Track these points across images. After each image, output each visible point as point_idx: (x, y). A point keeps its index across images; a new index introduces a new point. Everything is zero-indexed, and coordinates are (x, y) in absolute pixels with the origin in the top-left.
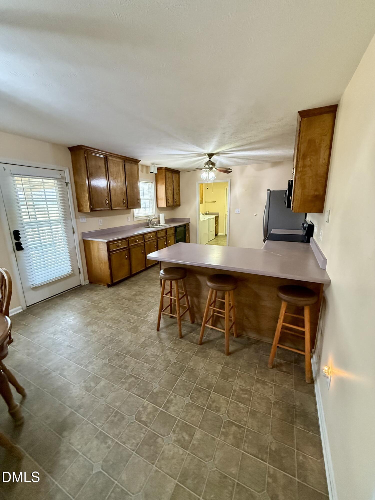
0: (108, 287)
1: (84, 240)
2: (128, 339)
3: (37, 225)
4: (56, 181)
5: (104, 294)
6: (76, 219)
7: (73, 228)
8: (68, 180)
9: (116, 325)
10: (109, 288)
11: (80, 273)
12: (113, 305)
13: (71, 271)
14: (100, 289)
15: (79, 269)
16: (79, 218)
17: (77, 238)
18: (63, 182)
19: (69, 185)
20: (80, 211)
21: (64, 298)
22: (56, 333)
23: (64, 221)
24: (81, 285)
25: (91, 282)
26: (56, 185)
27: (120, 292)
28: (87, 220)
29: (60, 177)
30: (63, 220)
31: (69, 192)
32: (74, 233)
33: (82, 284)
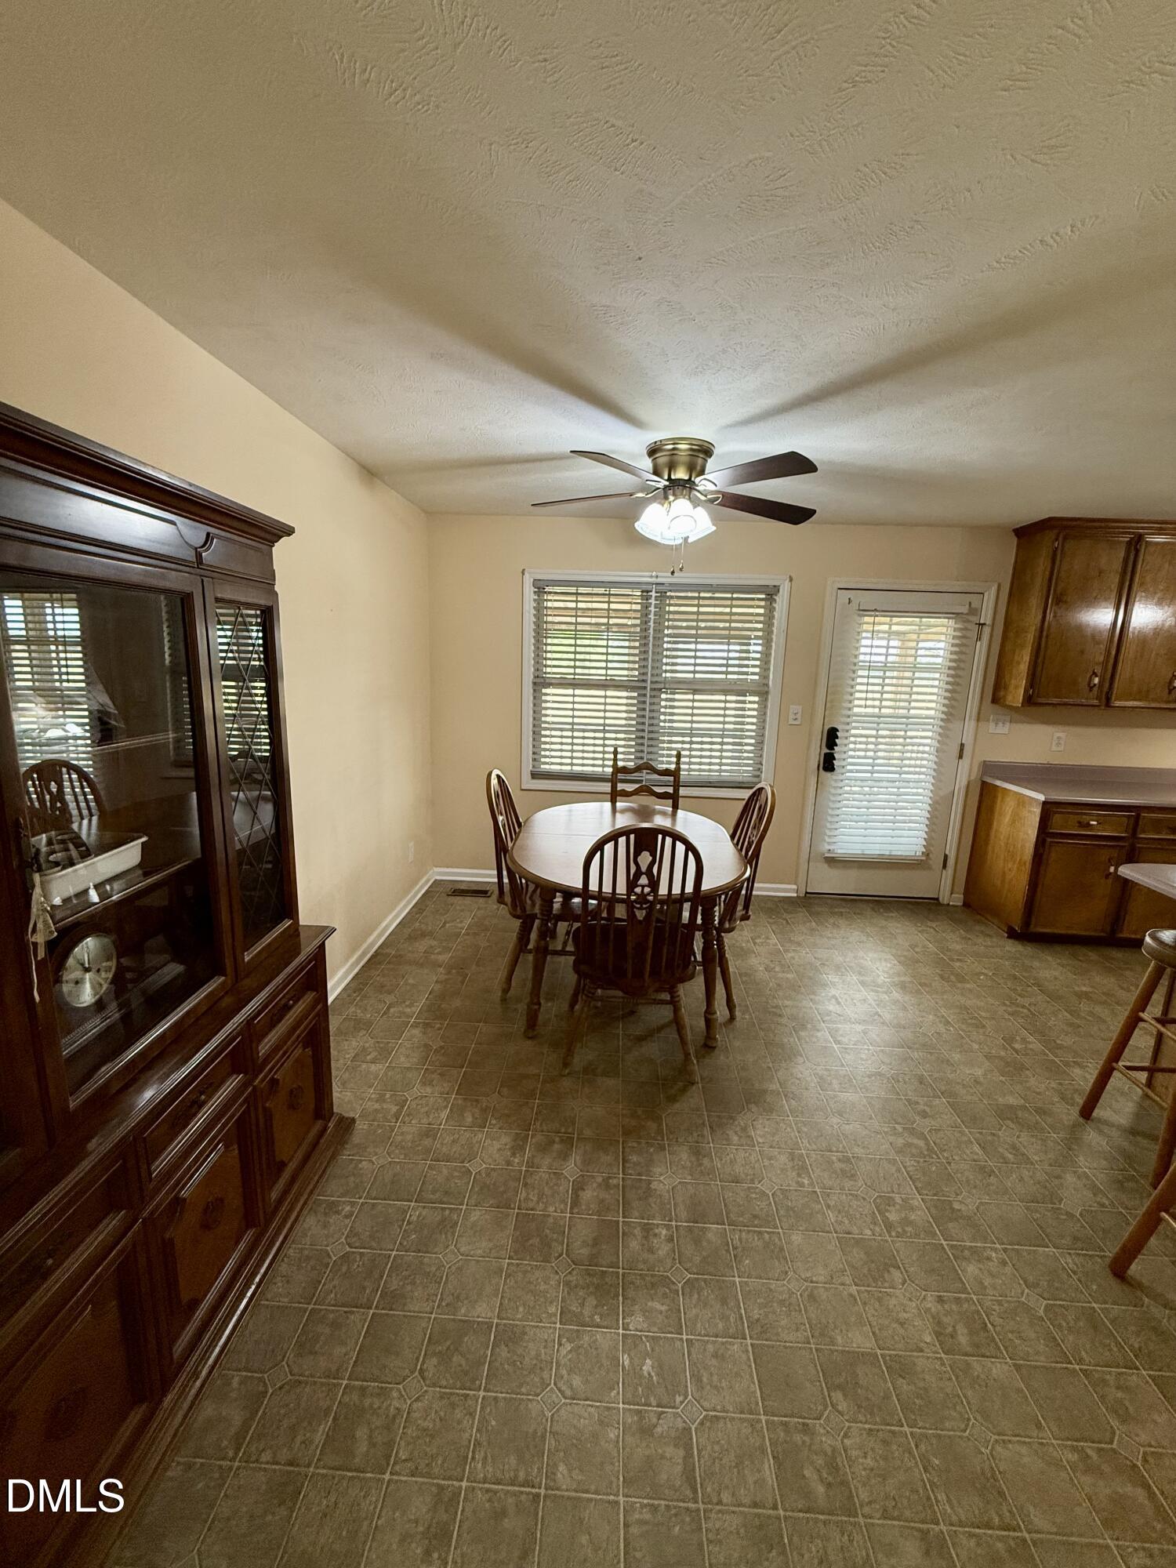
0: (1008, 937)
1: (984, 783)
2: (970, 1072)
3: (878, 724)
4: (951, 622)
5: (986, 947)
6: (978, 720)
7: (962, 745)
8: (986, 617)
9: (964, 1027)
10: (1010, 941)
11: (945, 866)
12: (989, 983)
13: (923, 853)
14: (982, 932)
15: (946, 857)
16: (988, 720)
17: (965, 773)
18: (971, 622)
19: (987, 630)
20: (995, 700)
21: (881, 910)
22: (827, 963)
23: (942, 724)
24: (937, 899)
25: (966, 904)
26: (951, 631)
27: (1036, 964)
28: (1009, 729)
29: (965, 610)
30: (942, 720)
31: (981, 648)
32: (961, 757)
33: (941, 899)
